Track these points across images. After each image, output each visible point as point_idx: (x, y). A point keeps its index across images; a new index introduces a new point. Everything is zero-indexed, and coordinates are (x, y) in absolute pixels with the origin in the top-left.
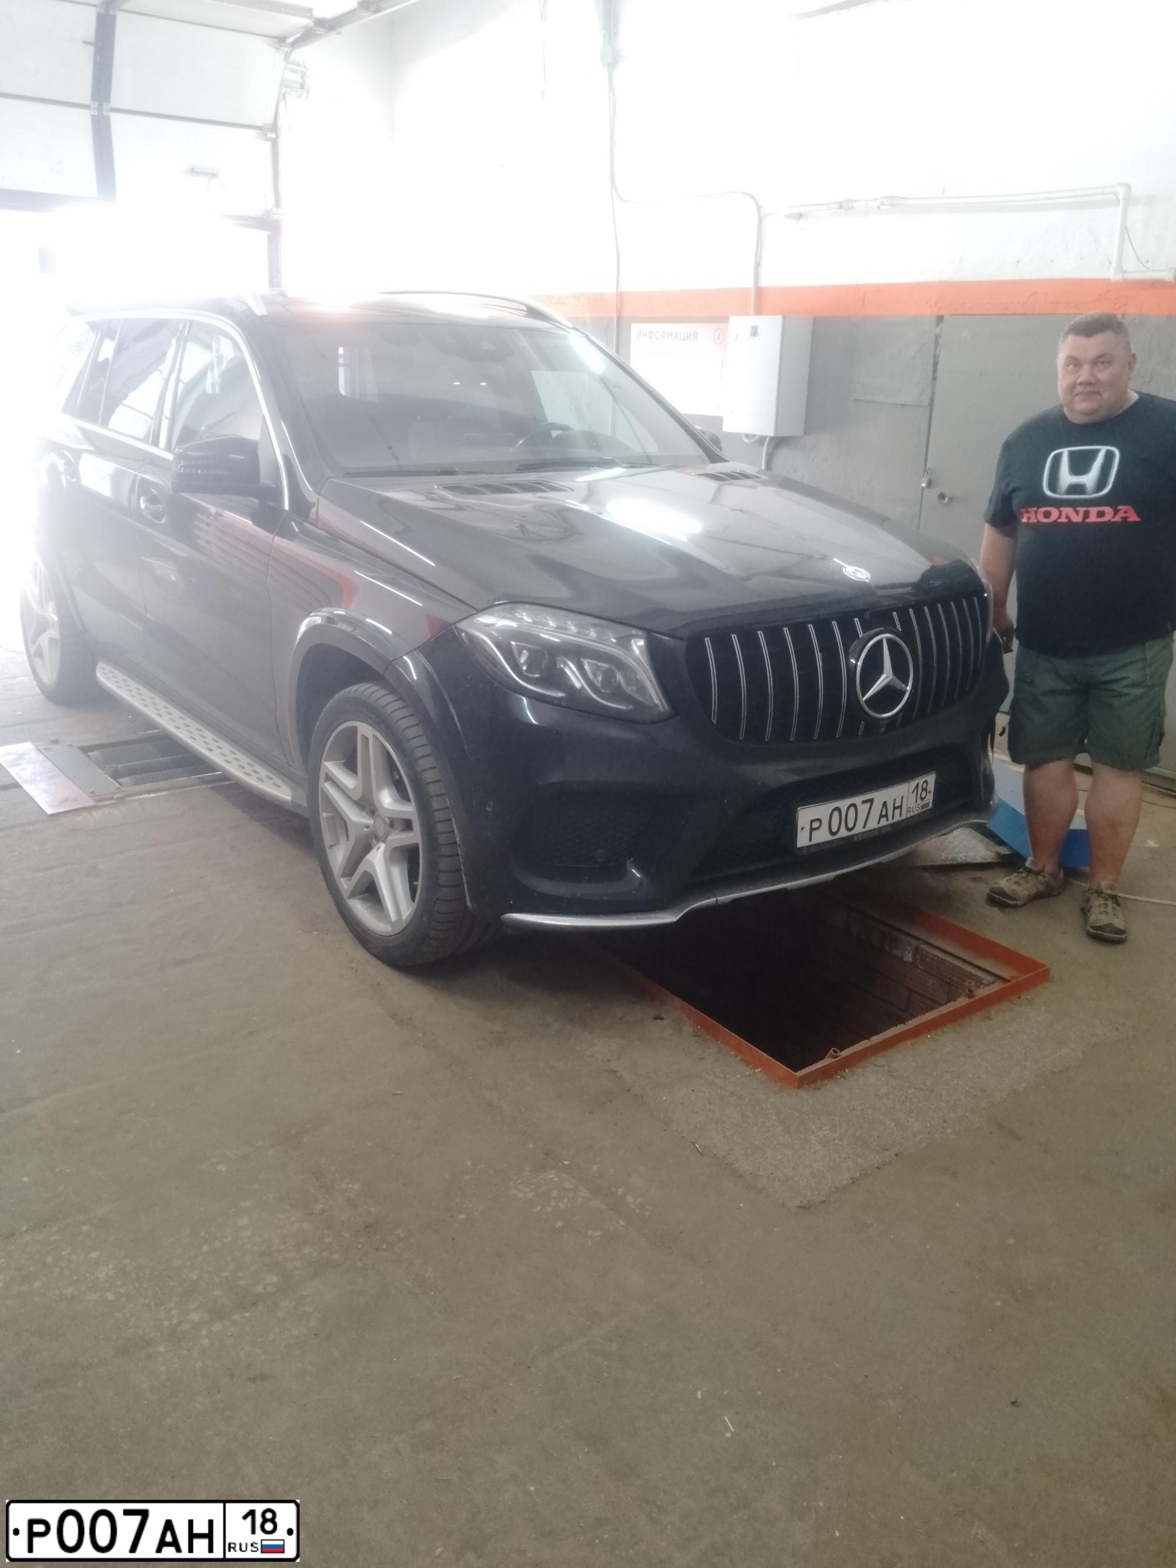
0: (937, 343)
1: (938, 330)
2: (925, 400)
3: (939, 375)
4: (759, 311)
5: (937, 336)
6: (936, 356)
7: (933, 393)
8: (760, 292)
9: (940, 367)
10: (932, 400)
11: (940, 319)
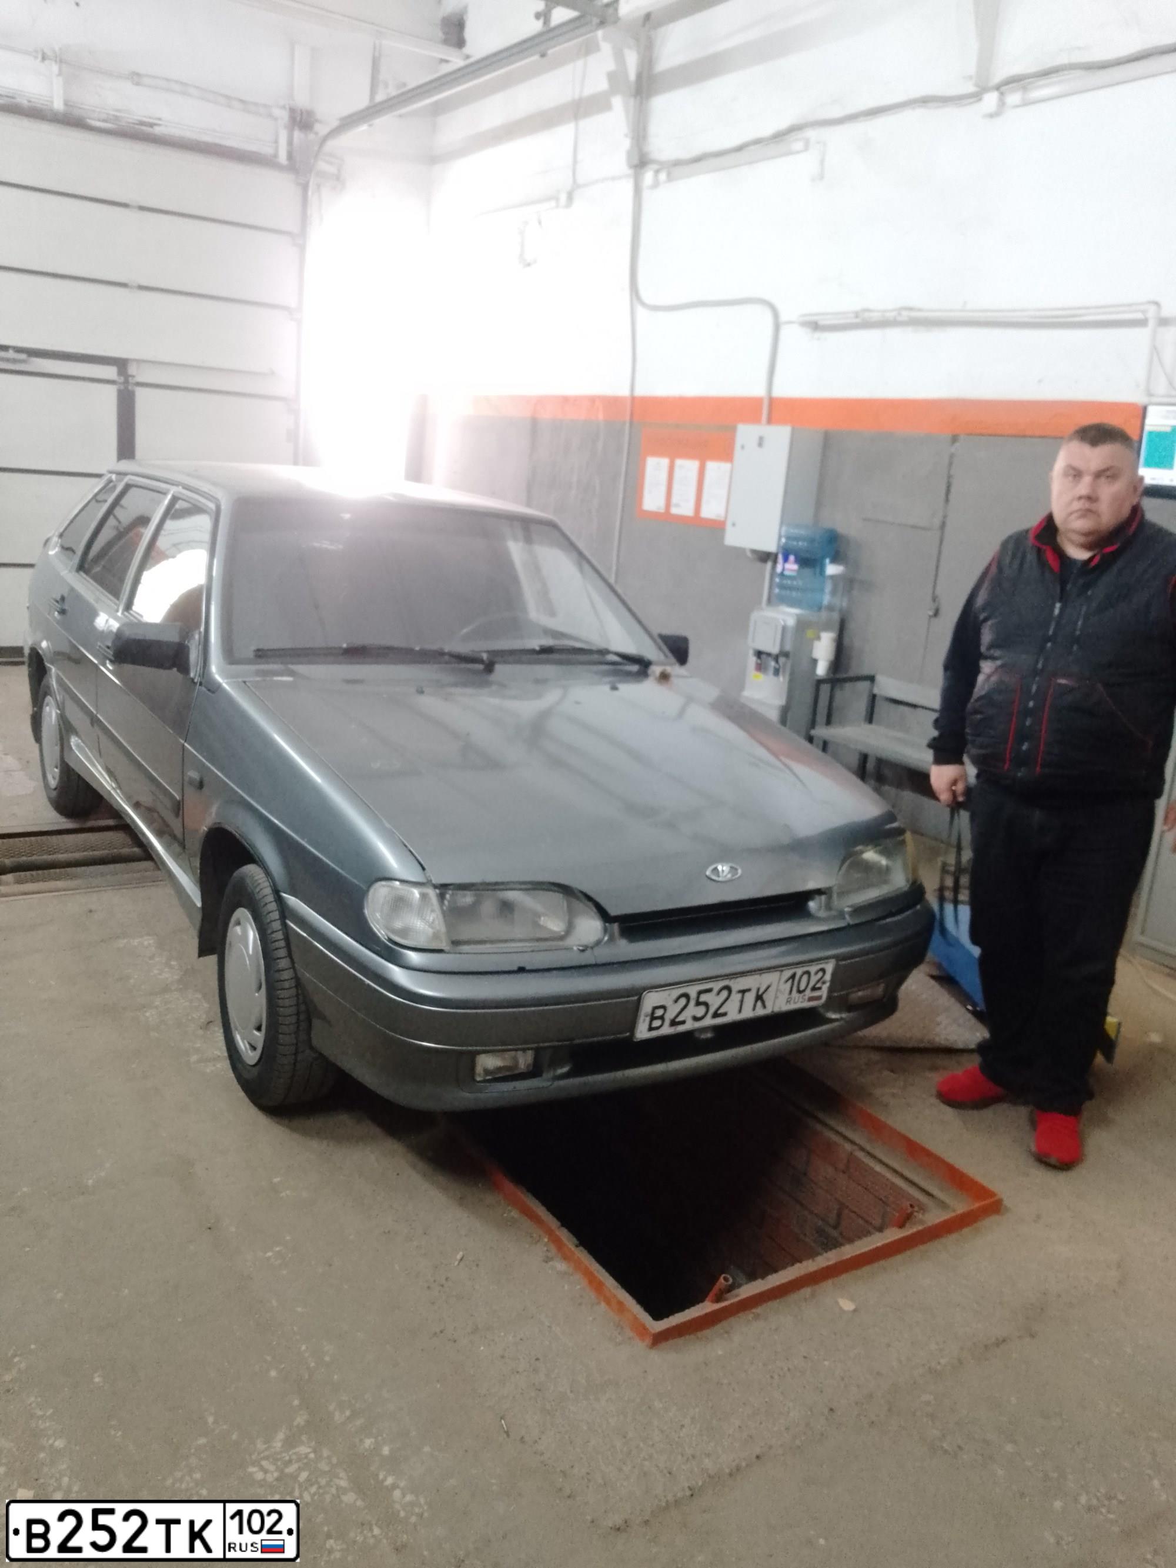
0: (950, 464)
1: (953, 450)
2: (937, 522)
3: (952, 497)
4: (770, 421)
5: (952, 456)
6: (949, 477)
7: (945, 517)
8: (772, 401)
9: (953, 490)
10: (943, 525)
11: (955, 439)
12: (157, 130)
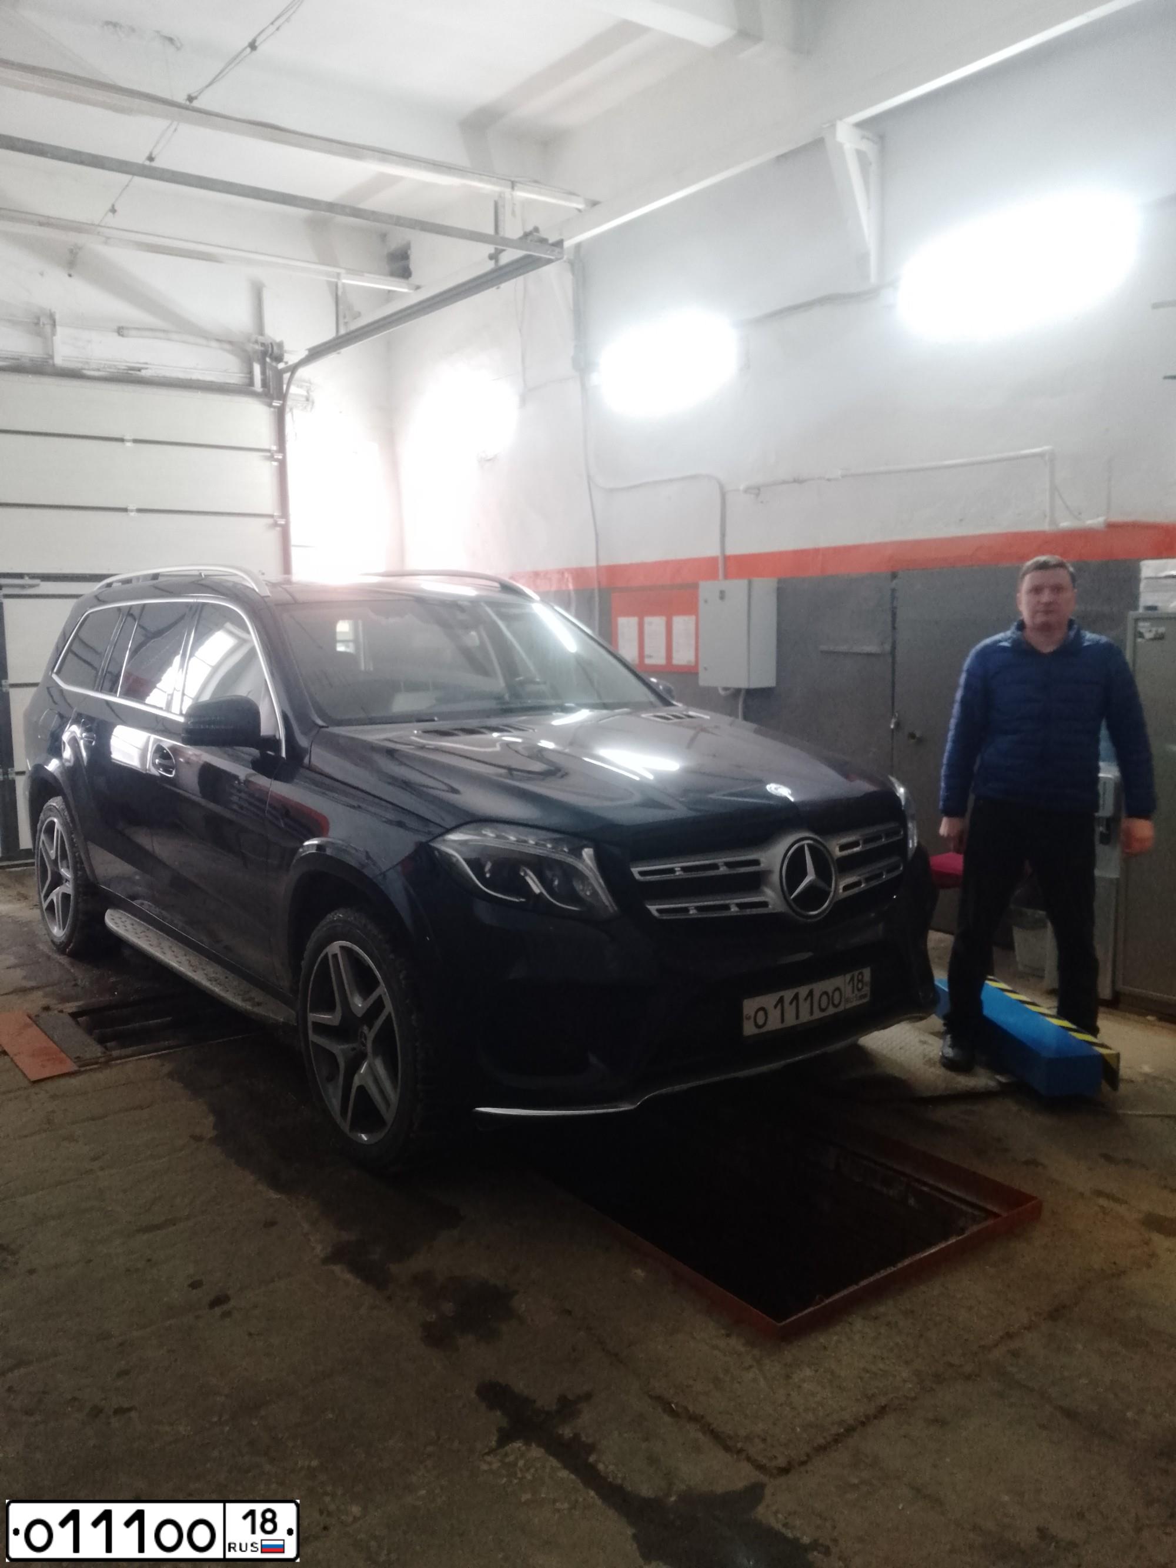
0: (893, 598)
1: (893, 585)
2: (888, 647)
3: (898, 625)
4: (726, 576)
5: (893, 590)
6: (893, 608)
7: (894, 642)
8: (727, 559)
10: (894, 648)
11: (894, 576)
12: (143, 373)
